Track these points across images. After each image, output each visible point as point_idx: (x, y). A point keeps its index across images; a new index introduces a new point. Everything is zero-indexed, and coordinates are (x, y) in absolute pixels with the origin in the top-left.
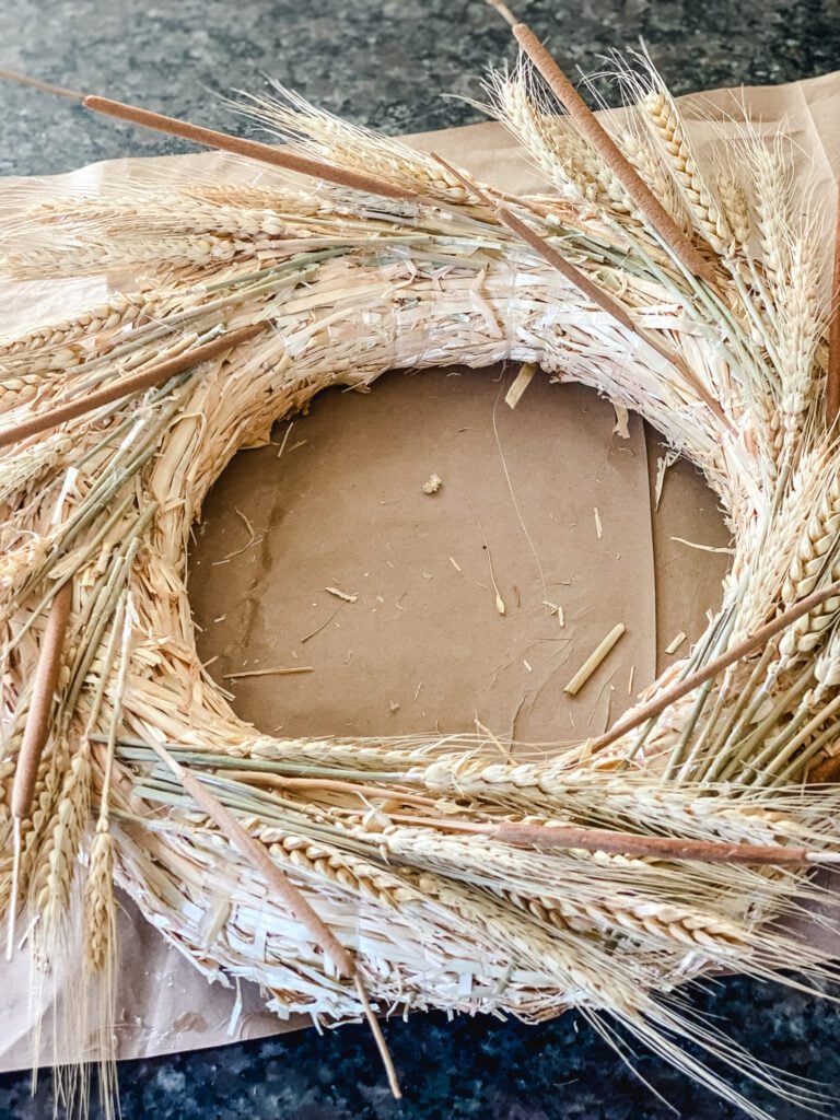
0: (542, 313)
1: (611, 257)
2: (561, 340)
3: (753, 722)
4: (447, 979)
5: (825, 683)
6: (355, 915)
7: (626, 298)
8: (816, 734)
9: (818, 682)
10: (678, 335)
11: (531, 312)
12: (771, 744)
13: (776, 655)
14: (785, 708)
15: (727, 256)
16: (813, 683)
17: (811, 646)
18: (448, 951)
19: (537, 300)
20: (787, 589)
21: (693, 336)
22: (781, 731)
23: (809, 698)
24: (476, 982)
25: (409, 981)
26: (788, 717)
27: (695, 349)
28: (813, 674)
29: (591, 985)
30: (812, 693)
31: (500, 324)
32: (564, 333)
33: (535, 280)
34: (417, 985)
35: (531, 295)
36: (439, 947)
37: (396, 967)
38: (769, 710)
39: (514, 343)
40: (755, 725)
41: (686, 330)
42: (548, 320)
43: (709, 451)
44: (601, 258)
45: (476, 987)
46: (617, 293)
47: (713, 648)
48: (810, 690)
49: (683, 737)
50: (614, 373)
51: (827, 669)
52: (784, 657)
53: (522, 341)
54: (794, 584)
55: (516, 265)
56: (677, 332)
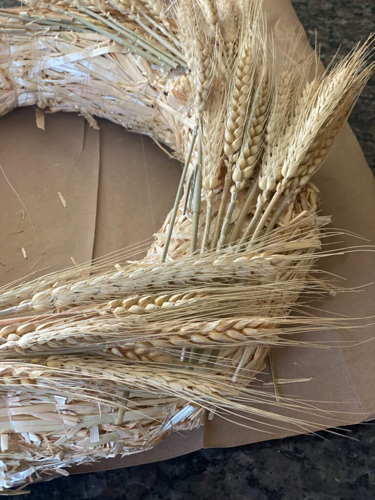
0: (31, 66)
1: (64, 26)
2: (47, 80)
3: (231, 222)
4: (82, 434)
5: (267, 189)
6: (5, 407)
7: (78, 44)
8: (269, 219)
9: (263, 191)
10: (115, 55)
11: (24, 67)
12: (246, 230)
13: (232, 183)
14: (248, 211)
15: (131, 13)
16: (259, 191)
17: (251, 172)
18: (79, 412)
19: (26, 59)
20: (226, 147)
21: (123, 54)
22: (249, 223)
23: (261, 199)
24: (102, 432)
25: (57, 444)
26: (250, 216)
27: (127, 61)
28: (258, 187)
29: (186, 388)
30: (262, 195)
31: (7, 79)
32: (47, 76)
33: (21, 48)
34: (63, 446)
35: (22, 57)
36: (72, 411)
37: (44, 436)
38: (238, 214)
39: (19, 91)
40: (233, 223)
41: (119, 51)
42: (37, 70)
43: (151, 115)
44: (58, 28)
45: (104, 435)
46: (72, 43)
47: (193, 191)
48: (260, 194)
49: (191, 243)
50: (83, 92)
51: (266, 181)
52: (237, 183)
53: (23, 88)
54: (230, 144)
55: (8, 43)
56: (114, 54)
